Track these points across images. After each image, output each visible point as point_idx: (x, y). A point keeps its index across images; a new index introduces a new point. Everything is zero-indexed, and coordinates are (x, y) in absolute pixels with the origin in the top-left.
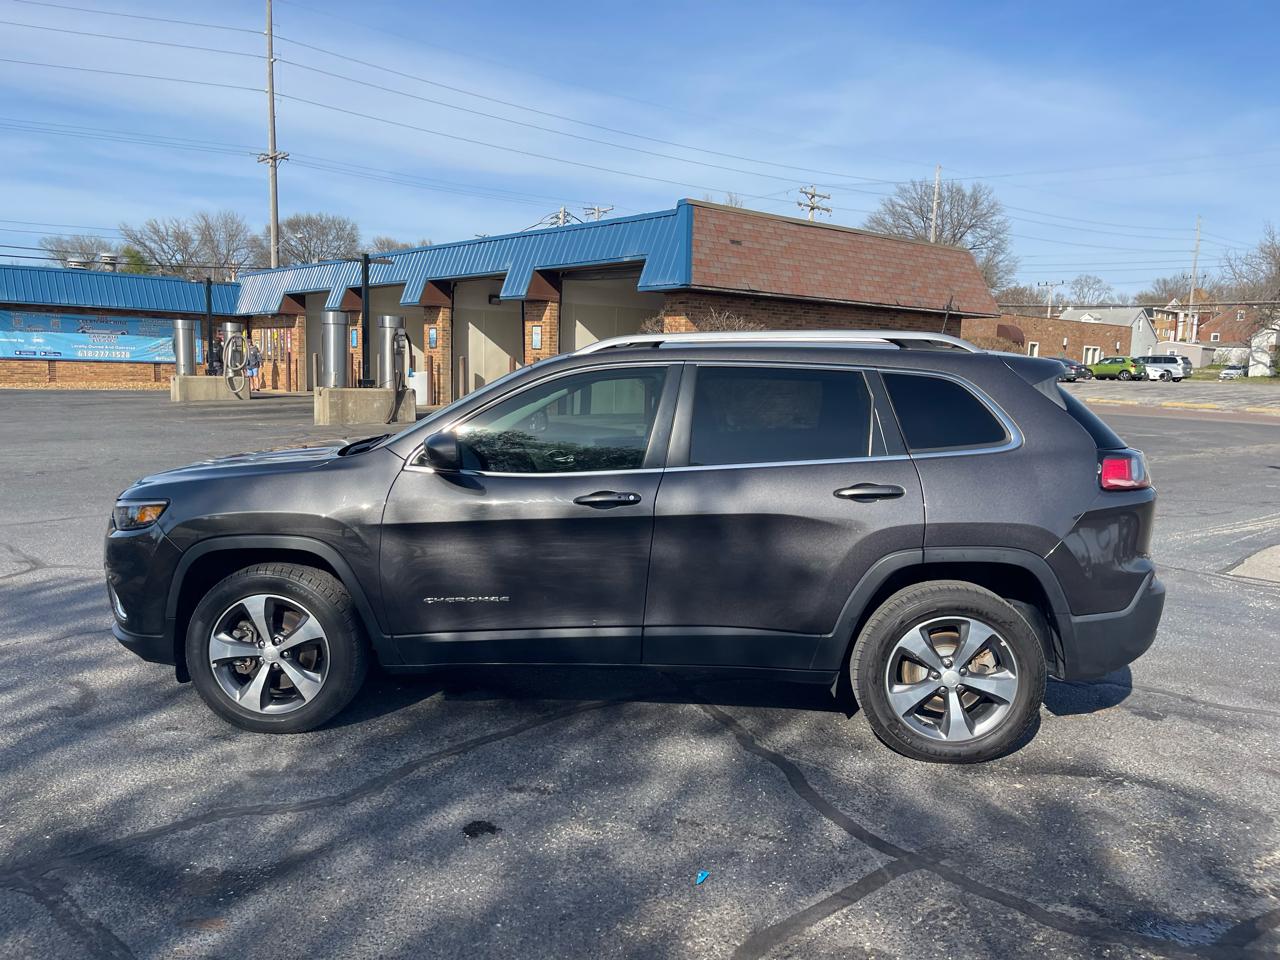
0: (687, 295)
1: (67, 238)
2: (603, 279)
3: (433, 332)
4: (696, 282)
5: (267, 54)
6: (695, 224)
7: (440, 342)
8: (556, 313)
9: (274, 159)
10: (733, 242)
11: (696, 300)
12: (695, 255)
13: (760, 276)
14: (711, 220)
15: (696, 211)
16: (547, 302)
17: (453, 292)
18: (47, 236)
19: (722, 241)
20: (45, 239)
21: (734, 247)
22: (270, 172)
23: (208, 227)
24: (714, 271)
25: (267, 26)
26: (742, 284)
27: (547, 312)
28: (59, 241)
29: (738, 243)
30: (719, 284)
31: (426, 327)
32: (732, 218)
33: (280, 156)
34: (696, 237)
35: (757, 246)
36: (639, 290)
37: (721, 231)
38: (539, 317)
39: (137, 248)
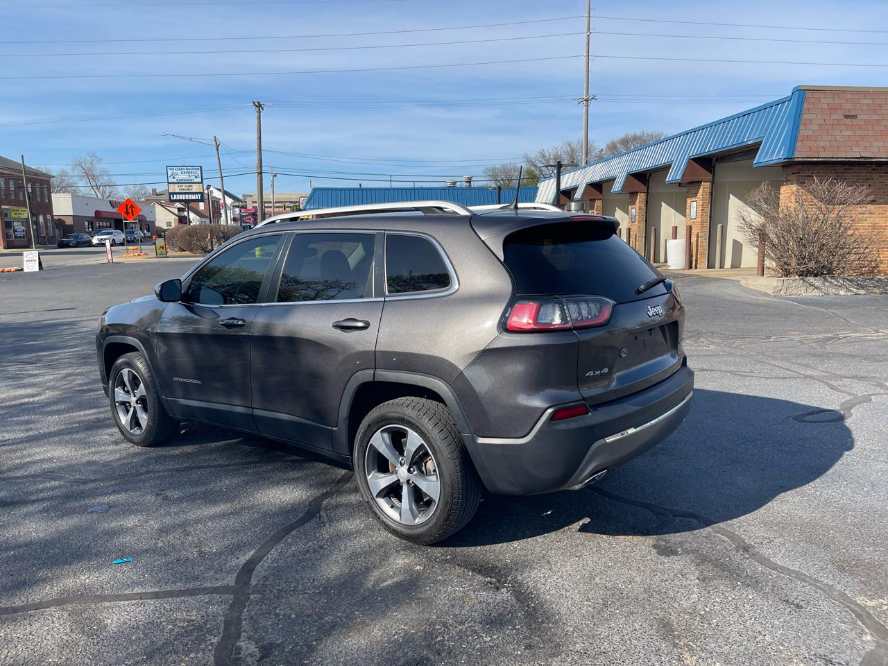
0: (800, 167)
1: (498, 166)
2: (743, 160)
3: (634, 210)
4: (800, 154)
5: (586, 30)
6: (805, 106)
7: (637, 217)
8: (708, 190)
9: (587, 100)
10: (847, 117)
11: (809, 170)
12: (803, 132)
13: (876, 144)
14: (826, 101)
15: (808, 94)
16: (701, 182)
17: (648, 181)
18: (488, 167)
19: (836, 117)
20: (486, 169)
21: (848, 121)
22: (584, 109)
23: (572, 150)
24: (822, 144)
25: (587, 11)
26: (855, 153)
27: (701, 190)
28: (494, 169)
29: (854, 117)
30: (826, 155)
31: (630, 207)
32: (850, 96)
33: (591, 98)
34: (806, 116)
35: (875, 117)
36: (754, 166)
37: (833, 109)
38: (695, 195)
39: (533, 169)
